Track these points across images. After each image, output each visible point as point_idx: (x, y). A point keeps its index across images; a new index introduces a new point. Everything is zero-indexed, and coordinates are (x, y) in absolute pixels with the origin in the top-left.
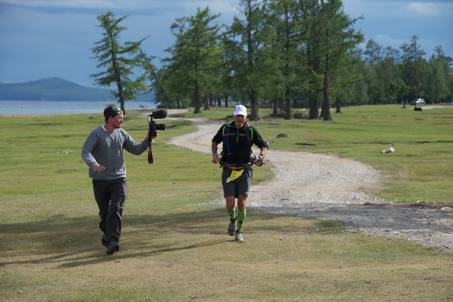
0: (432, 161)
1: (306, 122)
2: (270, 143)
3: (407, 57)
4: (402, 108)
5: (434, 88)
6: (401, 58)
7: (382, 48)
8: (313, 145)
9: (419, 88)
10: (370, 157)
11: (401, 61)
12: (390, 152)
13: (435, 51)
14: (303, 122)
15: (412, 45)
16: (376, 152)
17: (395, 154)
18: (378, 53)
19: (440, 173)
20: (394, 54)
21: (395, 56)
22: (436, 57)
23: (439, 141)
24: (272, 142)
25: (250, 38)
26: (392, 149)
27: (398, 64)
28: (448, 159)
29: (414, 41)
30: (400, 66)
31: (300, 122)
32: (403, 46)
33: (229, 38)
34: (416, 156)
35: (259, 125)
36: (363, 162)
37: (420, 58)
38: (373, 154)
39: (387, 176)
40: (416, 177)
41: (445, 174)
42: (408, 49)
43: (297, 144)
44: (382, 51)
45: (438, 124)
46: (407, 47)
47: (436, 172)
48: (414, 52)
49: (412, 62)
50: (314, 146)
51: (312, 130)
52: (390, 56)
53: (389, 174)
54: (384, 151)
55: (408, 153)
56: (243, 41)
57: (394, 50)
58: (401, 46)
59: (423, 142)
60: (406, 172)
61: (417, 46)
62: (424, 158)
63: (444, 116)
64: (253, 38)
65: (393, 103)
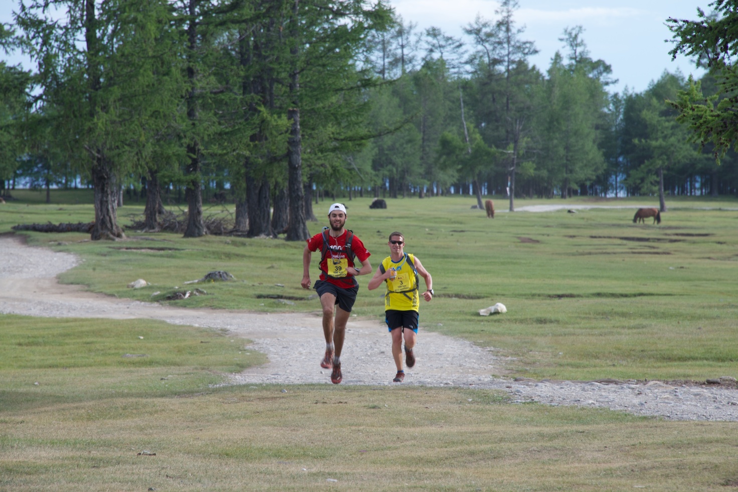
0: (596, 332)
1: (244, 244)
2: (191, 294)
3: (486, 60)
4: (474, 207)
5: (562, 151)
6: (466, 63)
7: (413, 31)
8: (301, 299)
9: (521, 152)
10: (457, 323)
11: (468, 72)
12: (497, 313)
13: (564, 43)
14: (234, 243)
15: (500, 24)
16: (466, 314)
17: (509, 317)
18: (403, 47)
19: (618, 355)
20: (449, 48)
21: (448, 55)
22: (566, 62)
23: (599, 295)
24: (197, 290)
25: (91, 14)
26: (502, 307)
27: (459, 78)
28: (629, 328)
29: (505, 14)
30: (465, 85)
31: (227, 243)
32: (476, 26)
33: (33, 11)
34: (558, 321)
35: (124, 250)
36: (445, 334)
37: (521, 63)
38: (460, 317)
39: (509, 358)
40: (570, 361)
41: (629, 356)
42: (489, 35)
43: (259, 297)
44: (413, 39)
45: (582, 254)
46: (484, 30)
47: (610, 352)
48: (506, 45)
49: (500, 74)
50: (303, 301)
51: (274, 264)
52: (436, 55)
53: (512, 354)
54: (482, 312)
55: (538, 315)
56: (73, 22)
57: (448, 39)
58: (468, 28)
59: (560, 296)
60: (546, 352)
61: (514, 30)
62: (577, 326)
63: (595, 232)
64: (101, 15)
65: (446, 193)
